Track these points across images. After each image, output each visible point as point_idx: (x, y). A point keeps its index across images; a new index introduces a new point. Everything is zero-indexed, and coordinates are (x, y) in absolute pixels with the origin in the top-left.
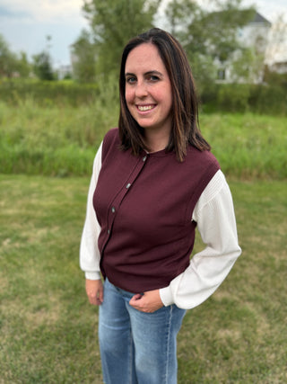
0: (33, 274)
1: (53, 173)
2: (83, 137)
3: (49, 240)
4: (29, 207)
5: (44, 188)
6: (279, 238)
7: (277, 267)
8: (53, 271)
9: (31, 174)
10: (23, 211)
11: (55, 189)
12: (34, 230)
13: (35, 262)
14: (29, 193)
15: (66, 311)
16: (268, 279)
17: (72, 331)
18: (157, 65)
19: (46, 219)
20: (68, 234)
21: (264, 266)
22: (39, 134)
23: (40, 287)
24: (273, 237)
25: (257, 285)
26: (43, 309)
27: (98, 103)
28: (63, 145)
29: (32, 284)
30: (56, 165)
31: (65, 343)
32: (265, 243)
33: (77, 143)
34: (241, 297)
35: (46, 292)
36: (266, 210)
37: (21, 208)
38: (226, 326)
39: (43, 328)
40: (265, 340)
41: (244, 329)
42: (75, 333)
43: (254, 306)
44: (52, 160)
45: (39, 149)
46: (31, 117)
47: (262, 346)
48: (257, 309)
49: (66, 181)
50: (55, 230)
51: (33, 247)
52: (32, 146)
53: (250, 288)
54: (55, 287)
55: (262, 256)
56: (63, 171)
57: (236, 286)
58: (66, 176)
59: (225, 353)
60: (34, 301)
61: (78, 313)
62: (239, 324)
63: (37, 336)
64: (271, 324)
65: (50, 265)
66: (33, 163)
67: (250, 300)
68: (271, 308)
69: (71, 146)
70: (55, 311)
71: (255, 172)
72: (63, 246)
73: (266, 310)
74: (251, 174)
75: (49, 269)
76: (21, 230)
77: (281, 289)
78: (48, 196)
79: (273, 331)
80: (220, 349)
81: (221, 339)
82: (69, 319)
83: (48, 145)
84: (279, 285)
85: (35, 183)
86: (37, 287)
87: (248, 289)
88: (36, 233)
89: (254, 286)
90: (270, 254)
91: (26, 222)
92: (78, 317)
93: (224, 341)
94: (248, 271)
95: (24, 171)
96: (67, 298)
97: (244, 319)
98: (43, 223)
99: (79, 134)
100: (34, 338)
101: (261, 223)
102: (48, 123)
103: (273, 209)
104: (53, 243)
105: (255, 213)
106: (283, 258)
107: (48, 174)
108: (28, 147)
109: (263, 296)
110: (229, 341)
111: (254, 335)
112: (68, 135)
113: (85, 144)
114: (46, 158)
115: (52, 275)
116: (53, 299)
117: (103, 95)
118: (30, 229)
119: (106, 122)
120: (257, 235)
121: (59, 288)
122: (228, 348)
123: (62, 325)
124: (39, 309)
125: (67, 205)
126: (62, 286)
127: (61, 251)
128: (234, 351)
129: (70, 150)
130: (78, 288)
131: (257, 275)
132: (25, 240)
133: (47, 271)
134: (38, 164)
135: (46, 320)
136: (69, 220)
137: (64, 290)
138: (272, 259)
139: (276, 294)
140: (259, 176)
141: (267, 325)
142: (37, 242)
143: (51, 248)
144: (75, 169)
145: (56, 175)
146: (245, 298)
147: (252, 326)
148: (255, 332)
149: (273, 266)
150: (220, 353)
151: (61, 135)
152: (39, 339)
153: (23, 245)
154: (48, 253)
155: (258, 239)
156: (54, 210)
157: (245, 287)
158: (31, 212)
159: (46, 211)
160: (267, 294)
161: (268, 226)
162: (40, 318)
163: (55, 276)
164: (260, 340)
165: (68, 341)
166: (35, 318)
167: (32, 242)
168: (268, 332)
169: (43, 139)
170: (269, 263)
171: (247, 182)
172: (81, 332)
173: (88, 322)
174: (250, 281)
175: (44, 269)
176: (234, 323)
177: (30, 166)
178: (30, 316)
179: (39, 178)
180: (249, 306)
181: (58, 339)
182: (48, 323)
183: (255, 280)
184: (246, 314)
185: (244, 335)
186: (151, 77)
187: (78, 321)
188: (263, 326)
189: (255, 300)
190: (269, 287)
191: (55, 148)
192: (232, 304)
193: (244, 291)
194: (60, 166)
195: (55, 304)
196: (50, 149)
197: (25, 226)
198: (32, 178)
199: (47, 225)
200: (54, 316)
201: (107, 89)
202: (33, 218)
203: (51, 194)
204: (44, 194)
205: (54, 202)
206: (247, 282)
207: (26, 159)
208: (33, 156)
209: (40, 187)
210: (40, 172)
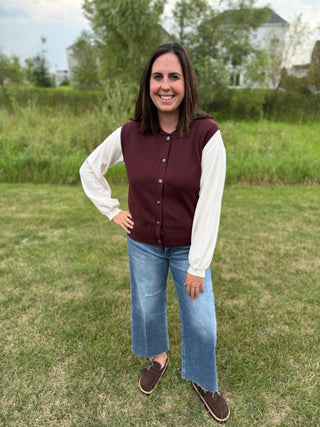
0: (56, 264)
1: (61, 181)
3: (67, 238)
4: (41, 212)
5: (53, 195)
6: (286, 233)
7: (282, 255)
8: (75, 260)
9: (37, 182)
10: (37, 215)
11: (64, 196)
12: (50, 230)
13: (56, 254)
14: (40, 199)
15: (91, 290)
16: (273, 264)
17: (99, 302)
18: (177, 69)
19: (60, 220)
20: (85, 232)
21: (270, 254)
22: (43, 142)
23: (65, 273)
24: (280, 232)
25: (263, 268)
26: (70, 289)
27: (105, 109)
28: (70, 153)
29: (57, 271)
30: (64, 173)
31: (93, 311)
32: (272, 237)
33: (84, 150)
34: (247, 277)
35: (71, 277)
36: (275, 211)
37: (33, 212)
38: (232, 298)
39: (72, 301)
40: (266, 305)
41: (249, 299)
42: (101, 303)
43: (258, 283)
44: (59, 168)
45: (45, 157)
46: (34, 125)
47: (264, 309)
48: (261, 285)
49: (75, 189)
50: (70, 230)
51: (53, 243)
52: (38, 154)
53: (256, 270)
54: (78, 273)
55: (269, 247)
56: (71, 179)
57: (243, 269)
58: (74, 183)
59: (232, 314)
60: (60, 284)
61: (102, 291)
62: (245, 295)
63: (68, 307)
65: (72, 256)
66: (40, 171)
67: (254, 279)
68: (274, 284)
69: (78, 153)
70: (81, 291)
71: (266, 178)
72: (81, 242)
73: (268, 286)
74: (262, 179)
75: (72, 260)
76: (37, 231)
77: (283, 271)
78: (60, 201)
79: (274, 300)
80: (228, 312)
81: (228, 306)
82: (94, 295)
83: (54, 153)
84: (281, 268)
85: (43, 190)
86: (62, 273)
87: (254, 270)
88: (52, 232)
89: (259, 269)
90: (277, 245)
91: (41, 224)
92: (103, 293)
93: (231, 307)
94: (254, 258)
95: (30, 180)
97: (249, 292)
98: (59, 225)
99: (85, 142)
100: (66, 308)
101: (269, 221)
102: (51, 131)
103: (283, 209)
104: (71, 239)
105: (265, 214)
106: (287, 248)
107: (55, 182)
108: (34, 155)
109: (266, 276)
110: (236, 307)
111: (257, 303)
112: (74, 142)
114: (52, 166)
115: (74, 264)
116: (78, 282)
117: (109, 101)
118: (46, 229)
120: (265, 231)
121: (83, 273)
122: (234, 311)
123: (89, 299)
124: (66, 288)
125: (79, 209)
126: (85, 272)
127: (81, 245)
128: (240, 313)
130: (100, 272)
131: (263, 261)
132: (43, 238)
133: (69, 261)
134: (45, 172)
135: (74, 297)
136: (84, 221)
137: (87, 275)
138: (278, 249)
139: (279, 274)
140: (270, 181)
141: (269, 297)
142: (56, 239)
143: (70, 244)
145: (64, 183)
146: (251, 278)
147: (256, 297)
148: (258, 301)
149: (278, 254)
150: (227, 315)
151: (67, 143)
153: (41, 243)
154: (68, 247)
155: (266, 235)
156: (67, 213)
157: (251, 269)
158: (45, 216)
159: (60, 214)
160: (271, 274)
161: (276, 224)
162: (69, 296)
163: (77, 264)
164: (262, 306)
165: (96, 310)
166: (64, 295)
167: (50, 240)
168: (270, 301)
169: (49, 146)
170: (274, 252)
171: (258, 187)
172: (107, 303)
173: (112, 296)
174: (256, 265)
175: (66, 259)
176: (241, 296)
177: (36, 174)
178: (59, 294)
179: (46, 186)
180: (254, 283)
181: (87, 309)
182: (76, 299)
183: (261, 265)
184: (255, 289)
185: (249, 303)
186: (173, 76)
187: (103, 296)
188: (266, 297)
189: (260, 279)
190: (273, 269)
191: (61, 155)
192: (239, 281)
193: (250, 272)
194: (67, 174)
195: (80, 286)
196: (57, 157)
197: (40, 227)
198: (39, 186)
199: (62, 226)
200: (81, 294)
201: (113, 95)
202: (48, 220)
203: (62, 200)
204: (55, 200)
205: (66, 207)
206: (253, 266)
207: (33, 167)
208: (39, 164)
209: (49, 194)
210: (48, 180)
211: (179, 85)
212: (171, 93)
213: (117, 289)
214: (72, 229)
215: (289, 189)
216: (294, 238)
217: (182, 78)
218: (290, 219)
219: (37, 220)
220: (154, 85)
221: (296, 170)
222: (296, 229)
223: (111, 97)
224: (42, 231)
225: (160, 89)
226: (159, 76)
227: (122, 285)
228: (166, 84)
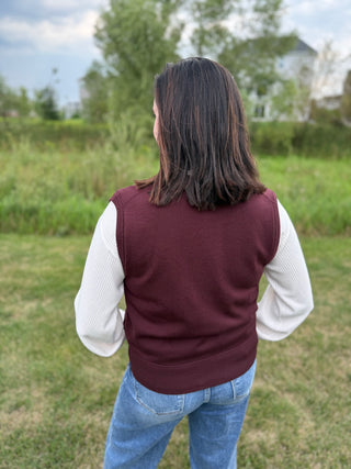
0: (14, 362)
1: (51, 231)
2: (90, 187)
3: (38, 316)
4: (18, 274)
5: (39, 249)
6: (328, 309)
7: (326, 347)
8: (39, 356)
9: (24, 232)
10: (9, 280)
11: (51, 252)
12: (21, 303)
13: (17, 344)
14: (18, 257)
15: (52, 410)
16: (314, 362)
17: (57, 437)
19: (36, 289)
20: (63, 308)
21: (309, 346)
22: (34, 184)
23: (22, 377)
24: (320, 308)
25: (300, 371)
26: (23, 408)
27: (108, 146)
28: (64, 197)
29: (11, 373)
30: (54, 221)
31: (47, 454)
33: (81, 194)
34: (278, 387)
35: (28, 385)
37: (6, 276)
38: (258, 426)
40: (308, 443)
41: (282, 429)
42: (60, 439)
43: (294, 400)
44: (49, 215)
45: (34, 203)
46: (26, 163)
47: (305, 452)
48: (299, 403)
49: (67, 241)
50: (47, 303)
51: (17, 326)
52: (26, 199)
53: (291, 374)
54: (40, 377)
56: (62, 229)
57: (273, 373)
58: (66, 234)
59: (256, 463)
60: (12, 396)
61: (67, 413)
62: (276, 423)
63: (11, 445)
64: (315, 420)
65: (37, 348)
66: (27, 220)
67: (289, 390)
68: (317, 401)
69: (74, 199)
70: (39, 410)
71: (299, 228)
72: (54, 324)
73: (310, 403)
75: (35, 353)
76: (4, 304)
77: (329, 376)
78: (42, 260)
79: (319, 431)
80: (250, 457)
81: (252, 444)
82: (54, 421)
83: (46, 198)
84: (327, 371)
85: (26, 244)
86: (18, 378)
87: (288, 375)
88: (23, 307)
89: (295, 372)
90: (317, 329)
91: (11, 293)
92: (66, 417)
93: (256, 447)
94: (288, 352)
95: (15, 230)
96: (54, 392)
97: (282, 416)
98: (34, 294)
99: (85, 183)
100: (7, 448)
102: (46, 171)
103: (322, 272)
104: (42, 319)
106: (332, 334)
107: (44, 233)
108: (20, 201)
109: (306, 384)
110: (262, 446)
111: (294, 438)
112: (71, 185)
113: (91, 195)
114: (42, 213)
115: (37, 362)
116: (36, 394)
117: (114, 136)
118: (16, 301)
119: (118, 168)
121: (46, 378)
122: (261, 456)
123: (45, 429)
124: (17, 407)
125: (65, 271)
126: (49, 377)
127: (52, 330)
128: (268, 461)
129: (73, 203)
130: (70, 379)
131: (300, 357)
132: (8, 316)
133: (31, 357)
134: (32, 220)
135: (25, 423)
136: (66, 289)
137: (51, 381)
138: (319, 336)
139: (323, 381)
140: (304, 232)
141: (312, 424)
142: (23, 319)
143: (40, 326)
144: (78, 225)
145: (54, 233)
146: (284, 388)
147: (292, 426)
148: (295, 433)
149: (320, 345)
150: (249, 463)
151: (63, 186)
152: (13, 449)
153: (4, 324)
154: (35, 333)
156: (48, 277)
157: (284, 373)
158: (19, 281)
159: (38, 278)
160: (312, 381)
162: (18, 419)
163: (41, 364)
164: (304, 446)
165: (50, 451)
166: (11, 420)
167: (16, 319)
168: (313, 433)
169: (39, 190)
170: (315, 341)
172: (68, 438)
173: (80, 423)
174: (291, 365)
175: (28, 354)
176: (270, 422)
177: (22, 222)
178: (4, 417)
179: (32, 237)
180: (289, 399)
181: (38, 448)
182: (27, 427)
183: (297, 365)
184: (286, 409)
185: (281, 438)
187: (67, 423)
188: (307, 423)
189: (296, 390)
190: (315, 373)
191: (54, 200)
192: (268, 396)
193: (283, 379)
194: (59, 223)
195: (39, 400)
196: (49, 202)
197: (11, 298)
198: (25, 237)
199: (37, 297)
200: (36, 417)
201: (119, 130)
202: (21, 288)
203: (47, 257)
204: (38, 258)
205: (48, 268)
206: (286, 367)
207: (18, 214)
208: (27, 211)
209: (33, 249)
210: (35, 229)
213: (90, 409)
214: (49, 301)
215: (328, 242)
216: (340, 317)
218: (332, 287)
219: (8, 287)
221: (335, 219)
222: (341, 302)
223: (116, 132)
224: (12, 303)
227: (96, 404)
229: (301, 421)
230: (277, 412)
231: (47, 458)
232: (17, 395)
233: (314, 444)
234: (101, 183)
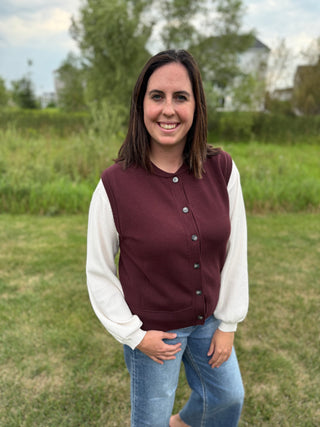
0: (27, 330)
1: (42, 211)
2: (76, 170)
3: (44, 289)
4: (17, 250)
5: (33, 228)
6: (303, 276)
7: (308, 308)
8: (51, 325)
9: (16, 213)
10: (10, 256)
11: (45, 230)
12: (24, 277)
13: (29, 315)
14: (14, 235)
15: (71, 374)
16: (300, 322)
17: (82, 397)
18: (186, 87)
19: (37, 264)
20: (65, 281)
21: (293, 308)
22: (24, 168)
23: (37, 345)
24: (297, 274)
25: (289, 330)
26: (43, 373)
27: (91, 132)
28: (53, 179)
29: (27, 342)
30: (45, 202)
31: (74, 413)
32: (290, 282)
33: (68, 176)
34: (273, 345)
35: (45, 352)
36: (285, 245)
37: (6, 253)
38: (261, 380)
39: (45, 396)
40: (306, 393)
41: (282, 381)
42: (85, 400)
43: (289, 354)
44: (40, 196)
45: (25, 184)
46: (13, 149)
47: (305, 401)
48: (293, 357)
49: (57, 220)
50: (49, 277)
51: (25, 298)
52: (16, 182)
53: (282, 333)
54: (55, 344)
55: (288, 297)
56: (53, 209)
57: (266, 332)
58: (56, 214)
59: (265, 412)
60: (31, 363)
61: (86, 376)
62: (275, 376)
63: (39, 407)
64: (310, 373)
65: (48, 318)
66: (18, 201)
67: (283, 347)
68: (309, 356)
69: (62, 180)
70: (59, 375)
71: (268, 205)
72: (61, 296)
73: (303, 358)
74: (263, 206)
75: (47, 323)
76: (9, 278)
78: (38, 238)
79: (314, 382)
80: (259, 407)
81: (258, 396)
82: (75, 384)
83: (35, 180)
84: (313, 329)
85: (20, 223)
86: (34, 346)
87: (278, 334)
88: (27, 281)
89: (285, 331)
90: (297, 294)
91: (14, 268)
92: (86, 380)
93: (261, 398)
94: (276, 314)
95: (7, 211)
96: (69, 357)
97: (280, 370)
98: (35, 269)
99: (70, 166)
100: (35, 410)
101: (282, 260)
102: (33, 155)
103: (291, 243)
104: (48, 292)
105: (274, 249)
106: (311, 298)
107: (35, 213)
108: (11, 183)
109: (296, 342)
110: (267, 397)
111: (293, 387)
112: (57, 167)
113: (78, 178)
114: (32, 195)
115: (50, 331)
116: (54, 360)
117: (96, 124)
118: (20, 276)
119: (101, 153)
120: (279, 274)
121: (62, 345)
122: (268, 406)
123: (69, 391)
124: (38, 372)
125: (61, 247)
126: (65, 344)
127: (59, 301)
128: (274, 409)
129: (60, 185)
130: (84, 344)
131: (287, 318)
132: (15, 289)
133: (44, 326)
134: (24, 201)
135: (49, 387)
136: (66, 264)
137: (66, 348)
138: (300, 300)
139: (310, 338)
140: (272, 209)
141: (307, 376)
142: (30, 292)
143: (47, 299)
144: (68, 205)
145: (45, 213)
146: (278, 346)
147: (290, 378)
148: (294, 384)
149: (302, 307)
150: (259, 413)
151: (50, 168)
152: (42, 411)
153: (12, 297)
154: (44, 304)
155: (281, 278)
156: (46, 253)
157: (275, 332)
158: (20, 257)
159: (37, 255)
160: (301, 339)
161: (290, 263)
162: (40, 384)
163: (54, 332)
164: (302, 394)
165: (78, 411)
166: (34, 384)
167: (22, 292)
168: (309, 383)
169: (29, 173)
170: (298, 304)
171: (259, 216)
172: (92, 399)
173: (99, 385)
174: (280, 325)
175: (41, 324)
176: (270, 376)
177: (14, 203)
178: (28, 383)
179: (25, 217)
181: (65, 409)
182: (51, 390)
183: (285, 325)
184: (283, 364)
185: (283, 389)
186: (179, 96)
187: (88, 385)
188: (302, 377)
189: (289, 347)
190: (302, 331)
191: (43, 183)
192: (265, 354)
193: (275, 337)
194: (49, 203)
195: (57, 365)
196: (38, 184)
197: (13, 273)
198: (17, 218)
199: (39, 272)
200: (57, 380)
201: (101, 117)
202: (22, 263)
203: (41, 235)
204: (33, 236)
205: (45, 245)
206: (277, 327)
207: (10, 196)
208: (18, 192)
209: (27, 227)
210: (27, 210)
211: (187, 109)
212: (175, 120)
214: (51, 275)
215: (293, 217)
216: (315, 282)
217: (191, 98)
218: (303, 257)
219: (9, 263)
220: (151, 107)
221: (298, 196)
222: (312, 269)
223: (98, 119)
224: (15, 278)
225: (160, 113)
226: (159, 96)
227: (113, 366)
228: (169, 106)
229: (297, 373)
230: (276, 367)
231: (74, 418)
232: (37, 362)
233: (312, 393)
234: (85, 166)
